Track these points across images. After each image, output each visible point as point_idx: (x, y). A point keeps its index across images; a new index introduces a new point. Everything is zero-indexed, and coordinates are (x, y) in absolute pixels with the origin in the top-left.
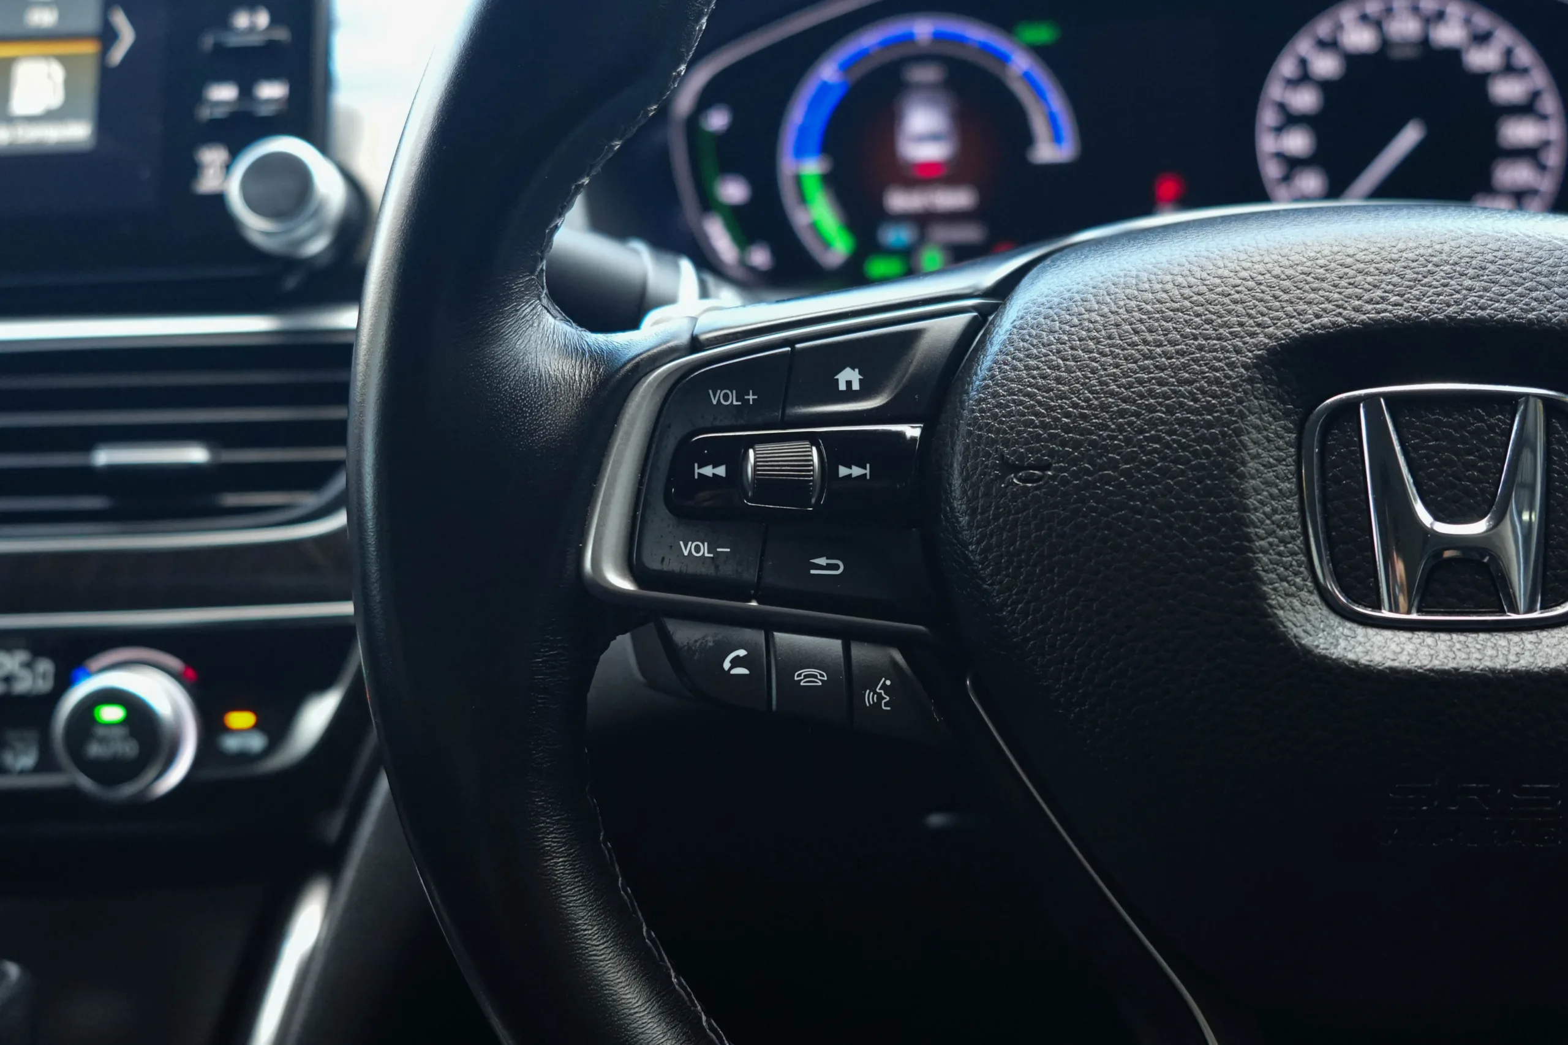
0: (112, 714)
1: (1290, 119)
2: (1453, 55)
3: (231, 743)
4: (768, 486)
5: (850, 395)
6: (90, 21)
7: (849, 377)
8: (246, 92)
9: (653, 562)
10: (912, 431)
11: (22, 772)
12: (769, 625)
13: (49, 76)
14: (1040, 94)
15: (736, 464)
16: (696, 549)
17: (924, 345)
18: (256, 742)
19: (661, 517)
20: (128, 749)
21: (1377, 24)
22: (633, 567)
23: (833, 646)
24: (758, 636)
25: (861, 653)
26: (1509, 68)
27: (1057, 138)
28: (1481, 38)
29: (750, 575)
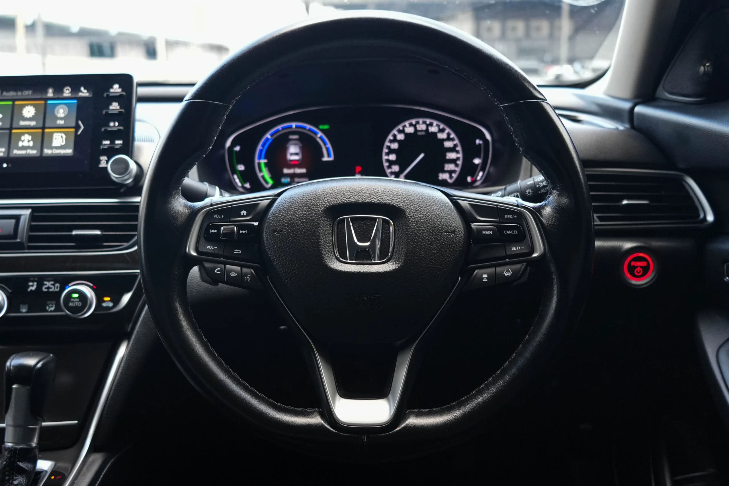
0: (75, 295)
1: (391, 151)
2: (435, 134)
3: (104, 305)
4: (225, 234)
5: (244, 216)
6: (73, 124)
7: (244, 212)
8: (112, 142)
9: (201, 249)
10: (256, 224)
11: (51, 311)
12: (225, 263)
13: (62, 137)
14: (325, 144)
15: (219, 230)
16: (210, 247)
17: (260, 206)
18: (111, 304)
19: (202, 239)
20: (80, 304)
21: (415, 126)
22: (197, 251)
23: (239, 268)
24: (223, 266)
25: (245, 270)
26: (449, 139)
27: (329, 156)
28: (442, 131)
29: (221, 253)
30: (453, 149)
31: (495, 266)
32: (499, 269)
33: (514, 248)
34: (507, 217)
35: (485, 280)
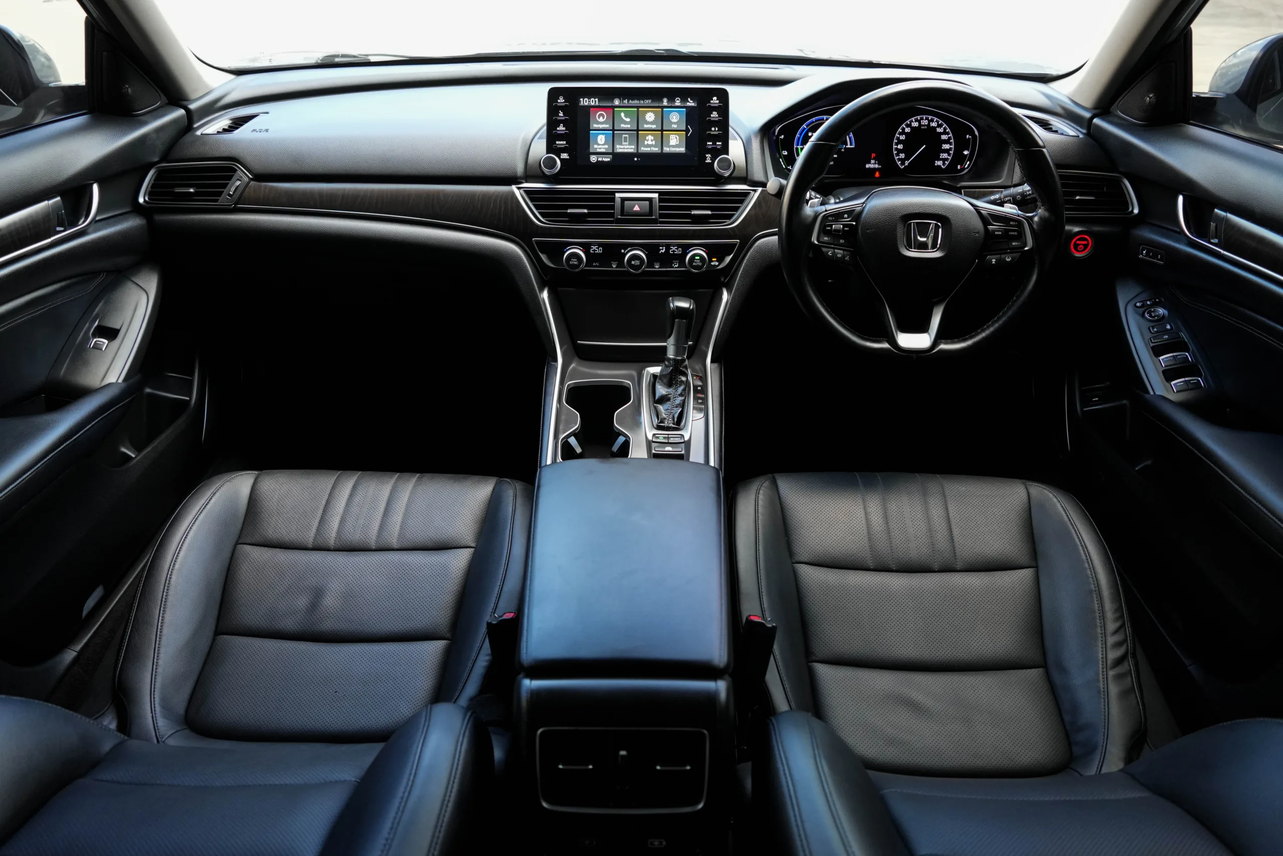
0: (697, 258)
1: (900, 142)
2: (935, 128)
3: (712, 264)
4: (835, 230)
5: (846, 218)
6: (684, 129)
7: (846, 216)
8: (714, 143)
9: (821, 240)
10: (854, 223)
11: (676, 268)
12: (834, 248)
13: (676, 138)
15: (832, 227)
16: (826, 238)
17: (856, 211)
18: (717, 264)
19: (822, 235)
20: (700, 264)
21: (919, 121)
22: (818, 241)
23: (842, 252)
24: (832, 250)
25: (845, 253)
26: (945, 133)
28: (940, 126)
29: (832, 242)
30: (947, 142)
31: (1001, 254)
32: (1003, 256)
33: (1014, 244)
34: (1011, 223)
35: (993, 263)
